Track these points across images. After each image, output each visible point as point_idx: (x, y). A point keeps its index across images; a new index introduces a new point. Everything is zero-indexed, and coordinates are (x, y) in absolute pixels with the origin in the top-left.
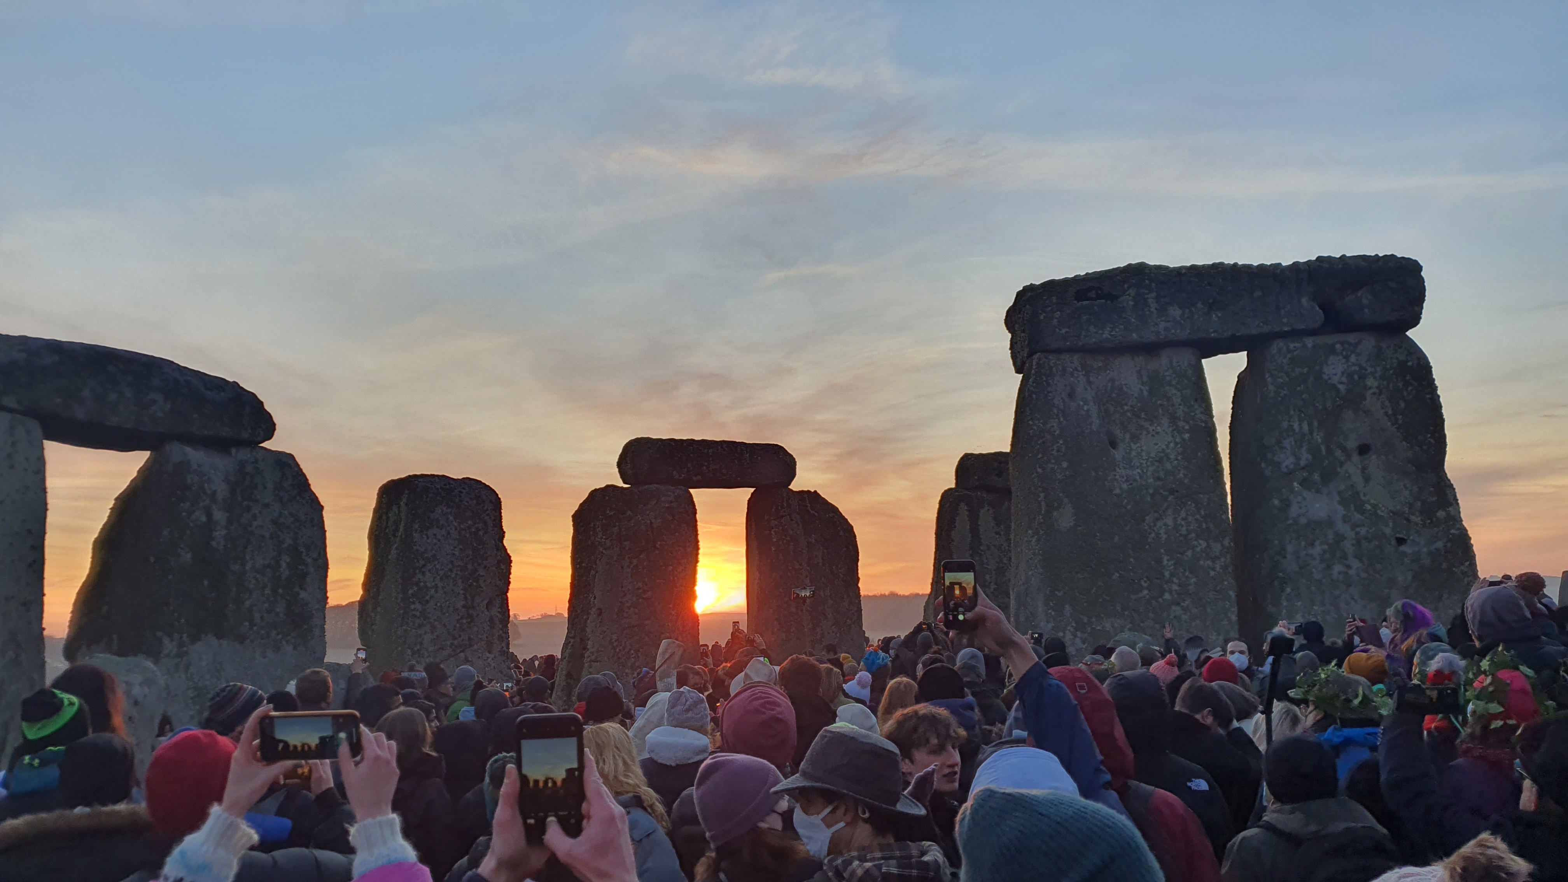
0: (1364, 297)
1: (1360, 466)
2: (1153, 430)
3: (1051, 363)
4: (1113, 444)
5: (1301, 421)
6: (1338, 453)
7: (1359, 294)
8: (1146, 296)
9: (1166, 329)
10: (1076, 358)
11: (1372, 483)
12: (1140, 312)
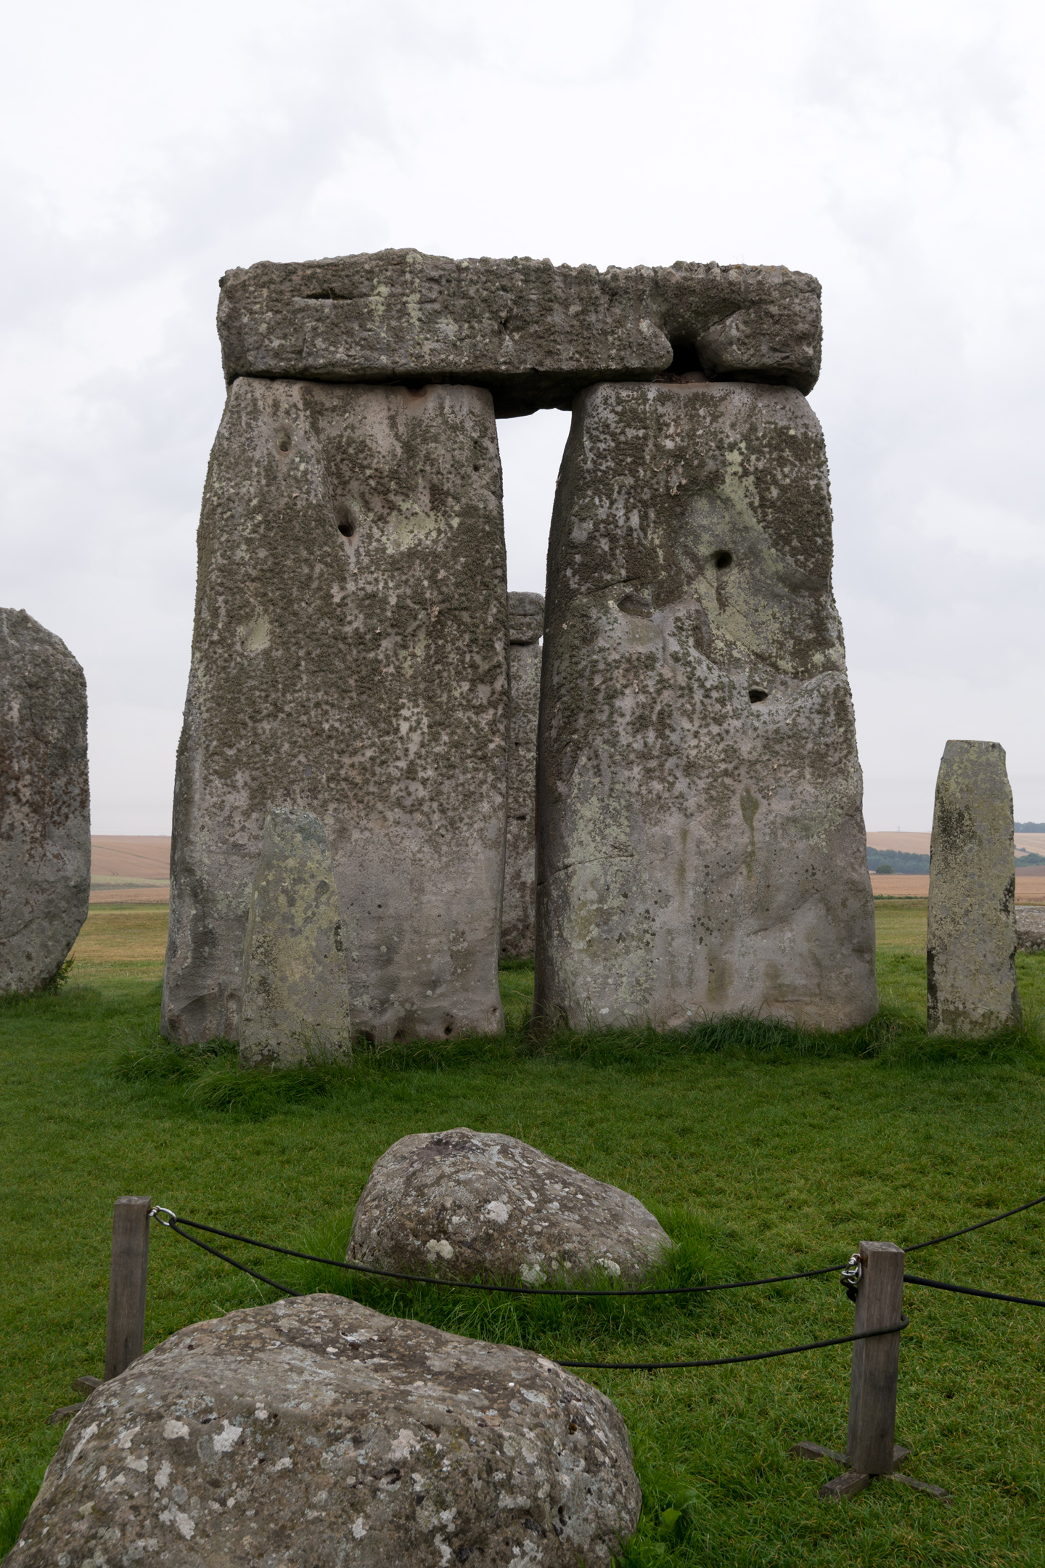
0: (734, 326)
1: (716, 584)
2: (408, 509)
3: (257, 395)
4: (347, 529)
5: (628, 510)
6: (687, 565)
7: (728, 323)
8: (405, 299)
9: (433, 352)
10: (296, 390)
11: (729, 610)
12: (394, 323)
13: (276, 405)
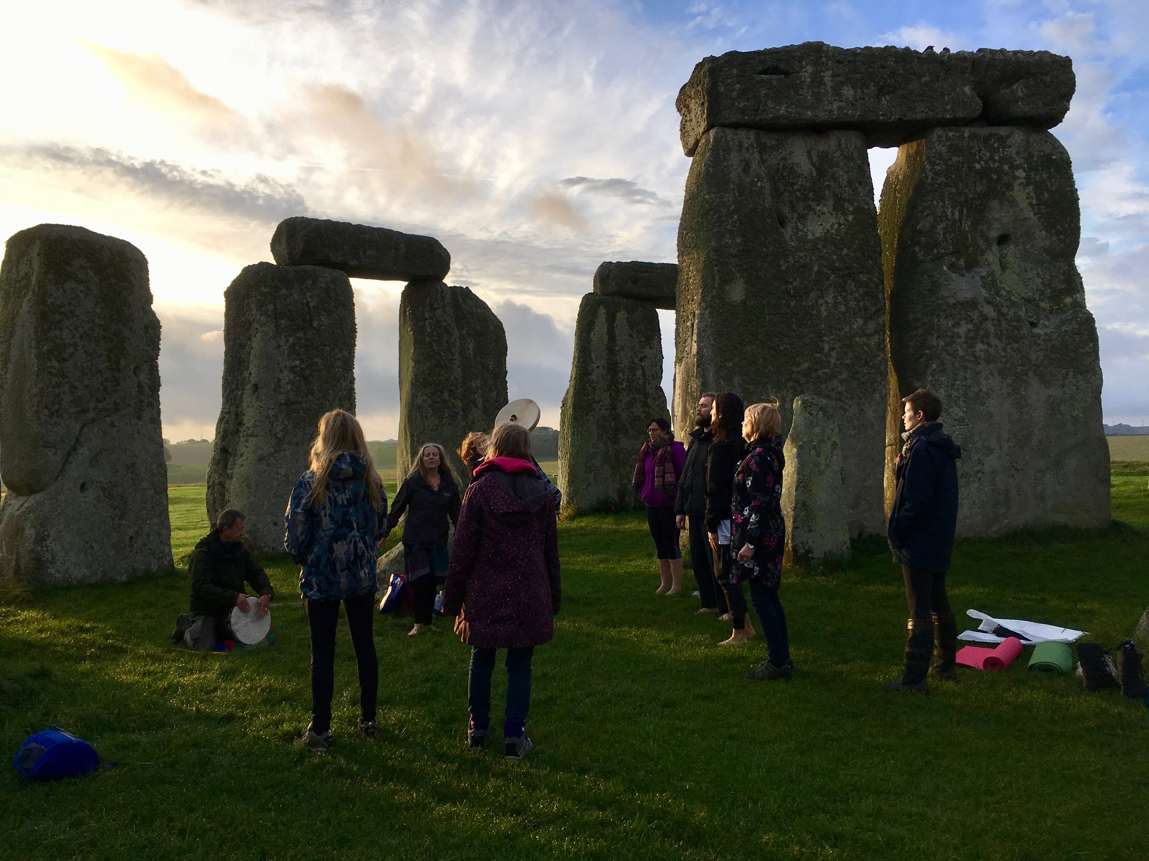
0: (1019, 89)
1: (998, 256)
2: (819, 211)
3: (729, 139)
4: (782, 223)
5: (953, 208)
6: (981, 242)
7: (1015, 87)
8: (822, 74)
9: (839, 108)
10: (752, 134)
11: (1008, 271)
12: (816, 90)
13: (740, 145)
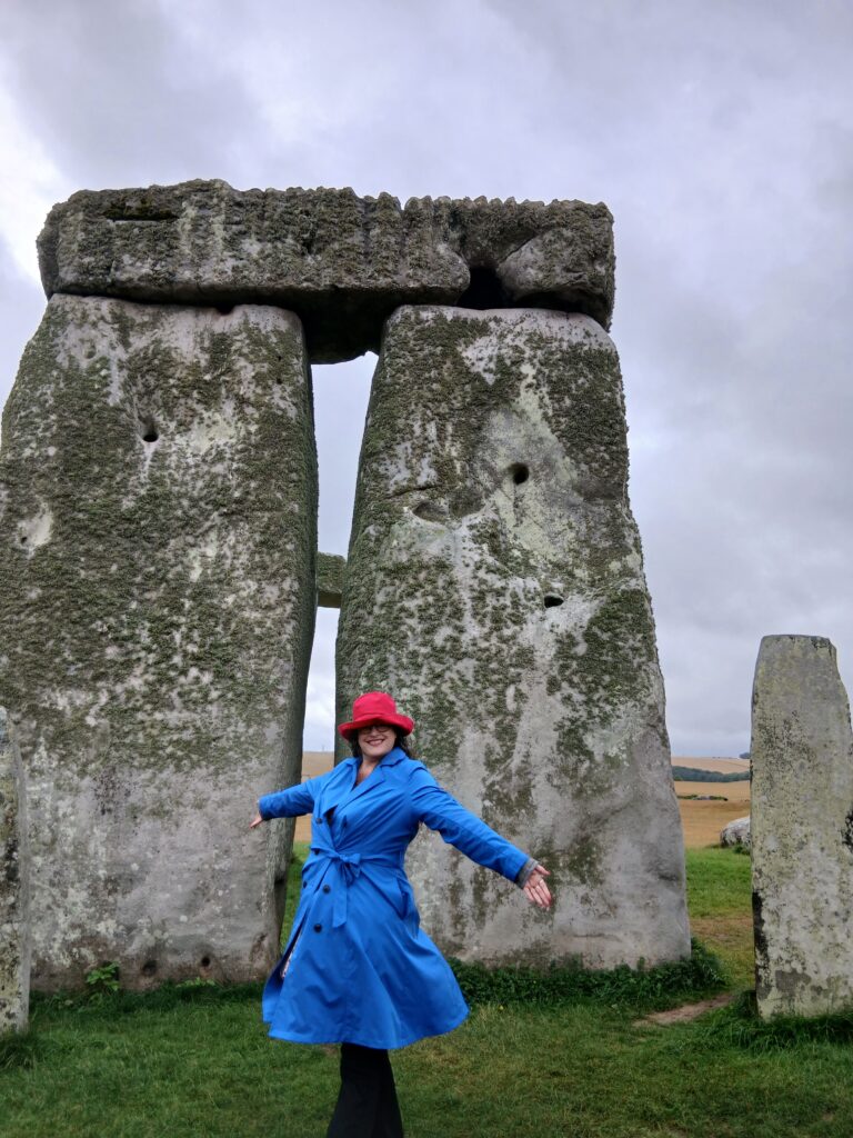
1: (513, 497)
2: (209, 418)
3: (68, 308)
4: (150, 435)
5: (426, 421)
6: (484, 477)
7: (523, 250)
8: (210, 220)
10: (106, 304)
11: (526, 521)
12: (199, 241)
13: (84, 318)
